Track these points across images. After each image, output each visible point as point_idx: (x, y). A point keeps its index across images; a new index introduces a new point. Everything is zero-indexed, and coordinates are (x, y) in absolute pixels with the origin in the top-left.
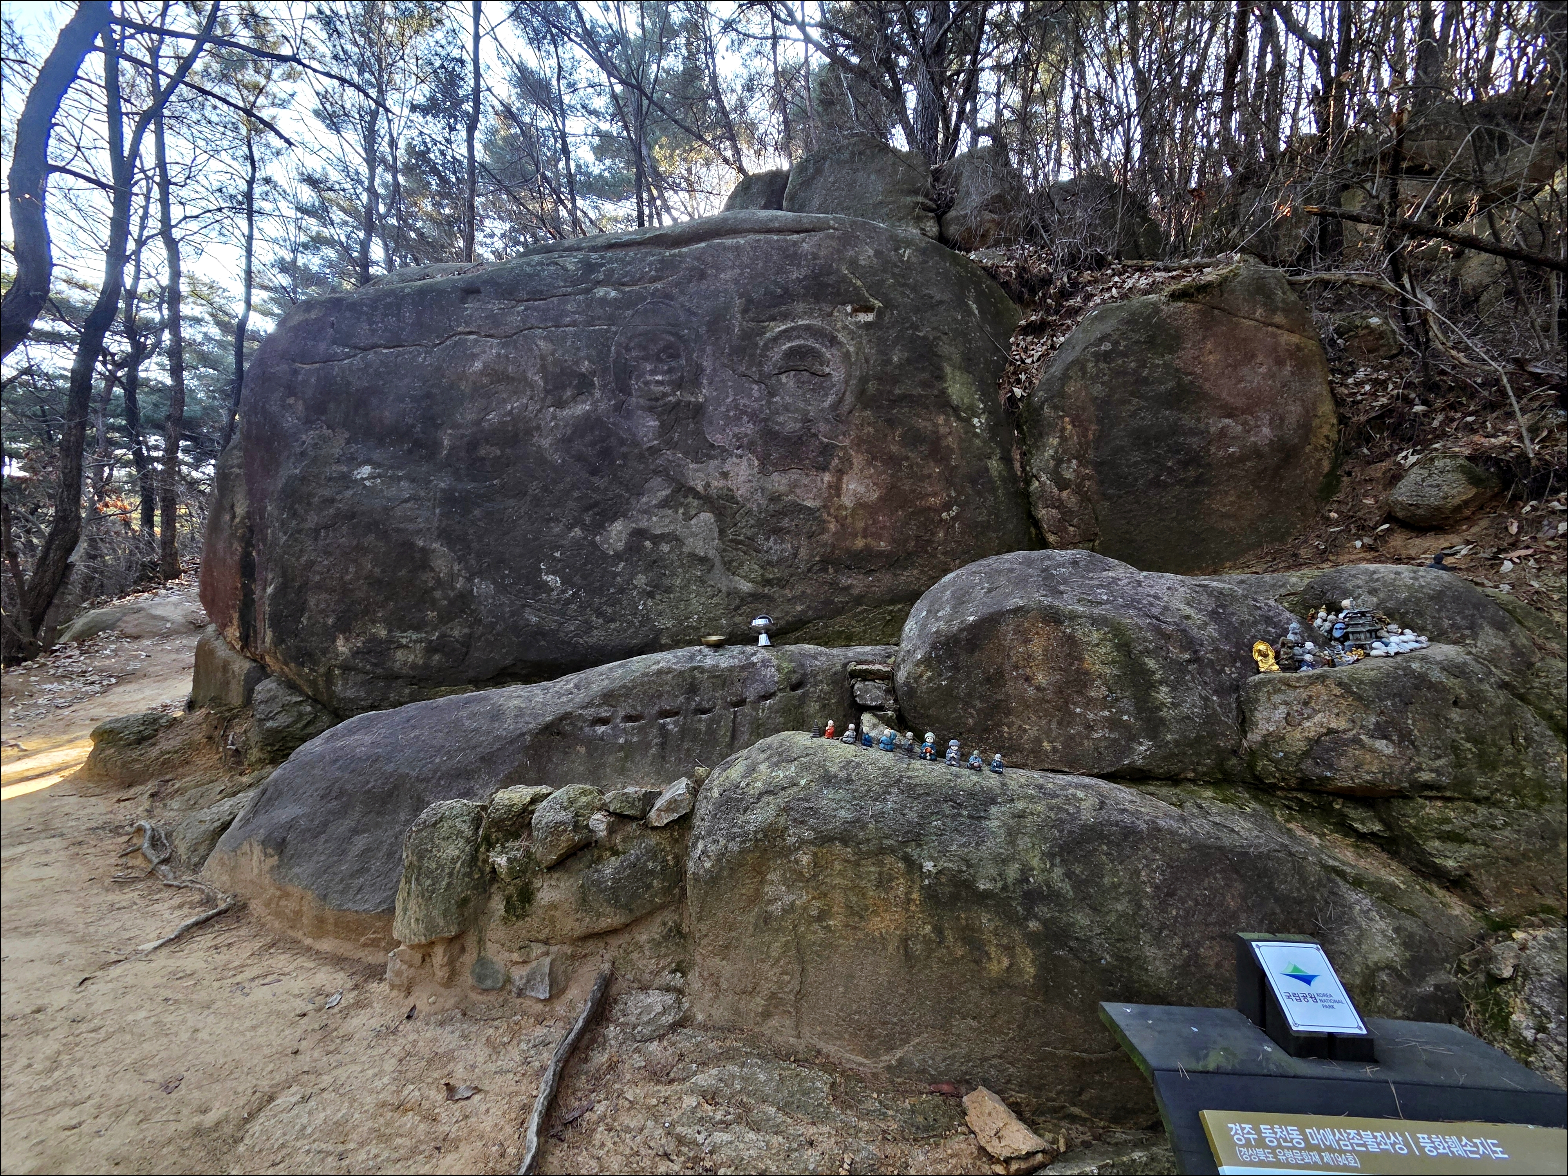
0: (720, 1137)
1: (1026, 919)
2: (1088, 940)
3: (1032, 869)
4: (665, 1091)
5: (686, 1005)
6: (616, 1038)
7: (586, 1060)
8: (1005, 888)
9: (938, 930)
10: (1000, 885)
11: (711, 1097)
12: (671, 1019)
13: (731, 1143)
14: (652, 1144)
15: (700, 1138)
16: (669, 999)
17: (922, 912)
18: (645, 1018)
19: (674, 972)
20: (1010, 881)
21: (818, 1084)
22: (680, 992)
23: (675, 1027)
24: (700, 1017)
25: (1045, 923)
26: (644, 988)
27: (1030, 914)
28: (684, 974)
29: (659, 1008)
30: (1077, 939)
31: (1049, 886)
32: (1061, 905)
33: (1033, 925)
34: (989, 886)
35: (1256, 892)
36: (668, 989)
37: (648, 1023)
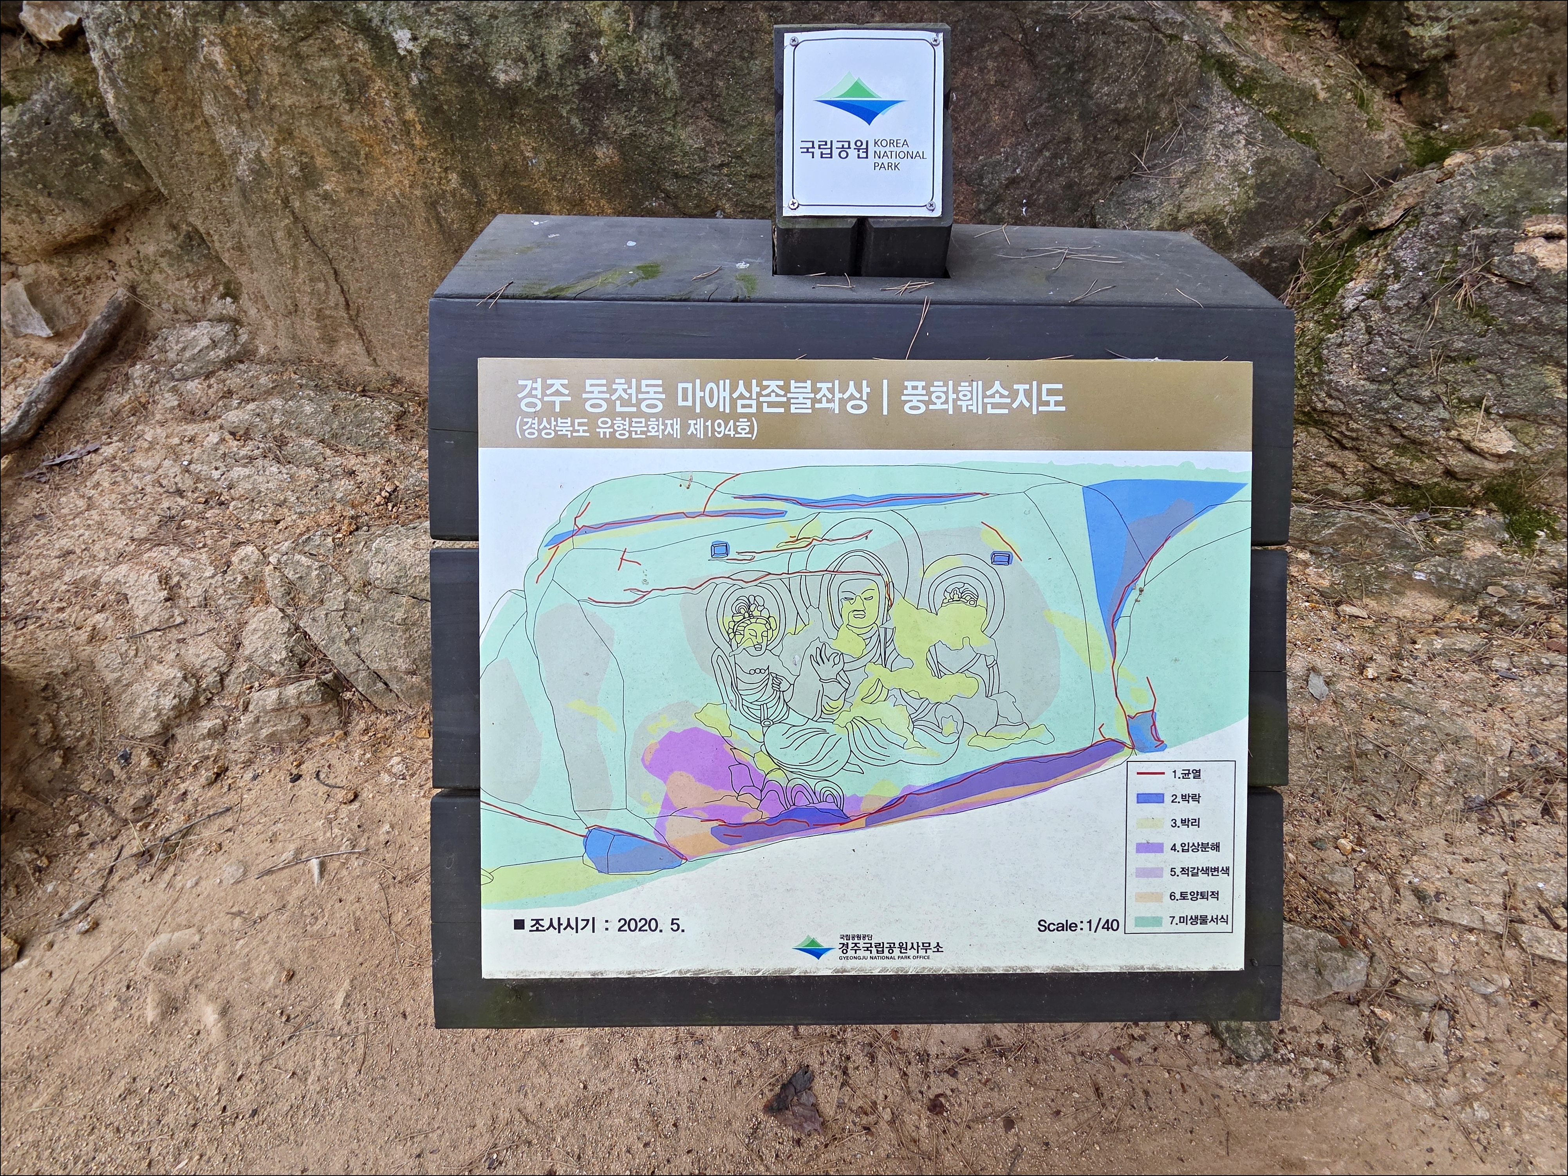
0: (239, 471)
1: (589, 142)
2: (695, 177)
3: (599, 34)
4: (191, 429)
5: (244, 338)
6: (144, 377)
7: (100, 401)
8: (543, 78)
9: (468, 179)
10: (533, 70)
11: (243, 435)
12: (222, 354)
13: (249, 476)
14: (164, 482)
15: (216, 474)
16: (220, 331)
17: (434, 146)
18: (187, 354)
19: (223, 297)
20: (552, 60)
21: (378, 414)
22: (236, 322)
23: (228, 363)
24: (262, 350)
25: (622, 146)
26: (193, 321)
27: (596, 133)
28: (236, 299)
29: (205, 341)
30: (676, 175)
31: (629, 71)
32: (650, 110)
33: (604, 153)
34: (515, 74)
35: (1051, 97)
36: (221, 320)
37: (193, 359)
